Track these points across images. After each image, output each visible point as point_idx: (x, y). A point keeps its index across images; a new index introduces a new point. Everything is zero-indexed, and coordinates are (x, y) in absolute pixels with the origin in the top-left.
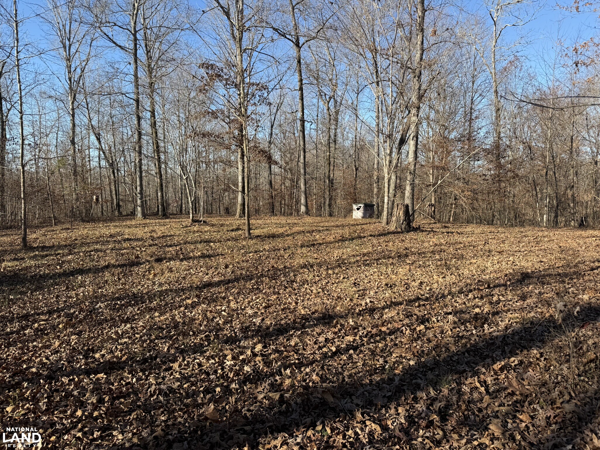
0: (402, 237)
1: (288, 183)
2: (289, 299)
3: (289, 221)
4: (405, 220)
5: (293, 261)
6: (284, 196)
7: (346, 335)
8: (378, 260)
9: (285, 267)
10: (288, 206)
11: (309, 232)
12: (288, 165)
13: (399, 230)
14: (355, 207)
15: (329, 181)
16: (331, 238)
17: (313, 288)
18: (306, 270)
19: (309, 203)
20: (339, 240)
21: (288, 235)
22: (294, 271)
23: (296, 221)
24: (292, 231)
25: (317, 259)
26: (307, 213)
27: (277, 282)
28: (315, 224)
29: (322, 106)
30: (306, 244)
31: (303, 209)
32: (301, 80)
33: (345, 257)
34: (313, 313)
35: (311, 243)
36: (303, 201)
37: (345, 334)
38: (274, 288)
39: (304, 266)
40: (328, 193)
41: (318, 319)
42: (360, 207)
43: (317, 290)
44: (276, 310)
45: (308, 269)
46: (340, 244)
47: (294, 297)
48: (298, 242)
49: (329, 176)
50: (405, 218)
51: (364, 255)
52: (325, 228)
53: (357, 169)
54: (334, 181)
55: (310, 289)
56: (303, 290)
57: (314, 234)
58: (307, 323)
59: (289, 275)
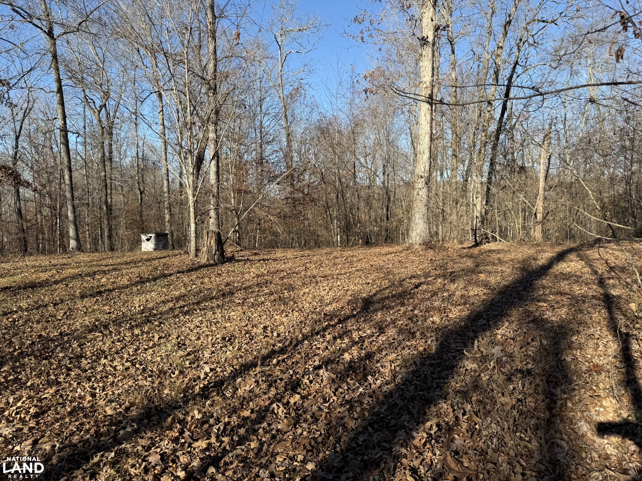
0: (217, 270)
1: (46, 211)
2: (79, 390)
3: (54, 262)
4: (218, 250)
5: (71, 322)
6: (42, 229)
7: (194, 440)
8: (198, 303)
9: (61, 334)
10: (49, 241)
11: (88, 275)
12: (45, 187)
13: (212, 262)
14: (144, 237)
15: (107, 207)
16: (125, 281)
17: (115, 363)
18: (97, 334)
19: (81, 236)
20: (137, 282)
21: (56, 282)
22: (77, 339)
23: (64, 261)
24: (62, 276)
25: (110, 313)
26: (80, 248)
27: (51, 364)
28: (94, 263)
29: (89, 117)
30: (88, 293)
31: (73, 243)
32: (59, 81)
33: (150, 305)
34: (127, 409)
35: (95, 290)
36: (72, 233)
37: (192, 438)
38: (48, 374)
39: (93, 329)
40: (106, 222)
41: (139, 420)
42: (151, 237)
43: (123, 365)
44: (58, 416)
45: (101, 332)
46: (139, 287)
47: (87, 386)
48: (75, 291)
49: (106, 202)
50: (218, 247)
51: (178, 299)
52: (111, 267)
53: (141, 193)
54: (113, 208)
55: (111, 366)
56: (100, 369)
57: (97, 277)
58: (121, 432)
59: (70, 346)
